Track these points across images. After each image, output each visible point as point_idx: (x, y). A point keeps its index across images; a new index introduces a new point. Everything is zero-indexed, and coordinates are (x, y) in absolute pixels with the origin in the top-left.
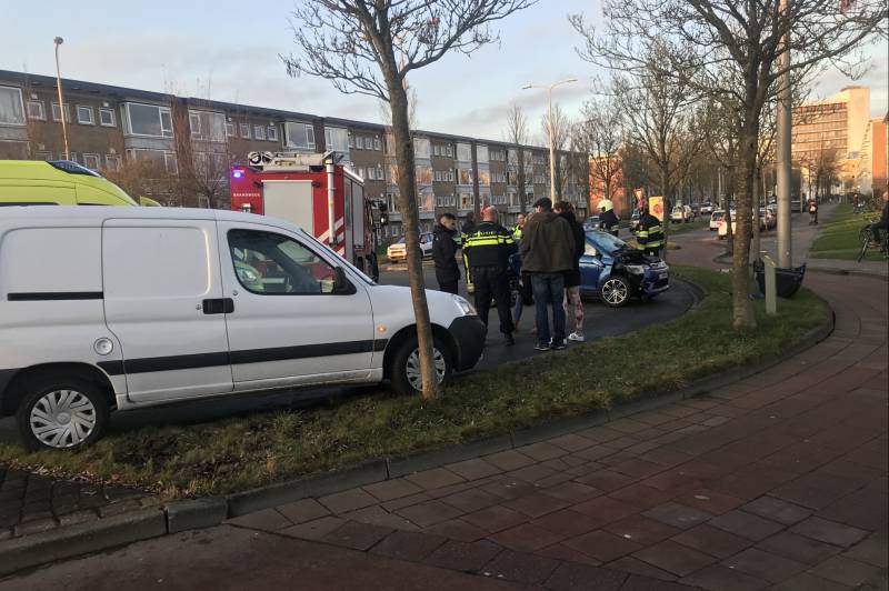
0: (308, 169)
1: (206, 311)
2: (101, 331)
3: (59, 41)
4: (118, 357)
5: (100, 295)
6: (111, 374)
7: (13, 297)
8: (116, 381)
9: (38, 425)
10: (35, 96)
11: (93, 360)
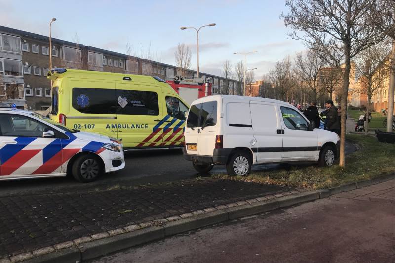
0: (197, 84)
1: (278, 133)
2: (252, 138)
3: (55, 20)
4: (255, 147)
5: (251, 126)
6: (254, 152)
7: (231, 125)
8: (254, 154)
9: (235, 167)
10: (25, 41)
11: (250, 147)
